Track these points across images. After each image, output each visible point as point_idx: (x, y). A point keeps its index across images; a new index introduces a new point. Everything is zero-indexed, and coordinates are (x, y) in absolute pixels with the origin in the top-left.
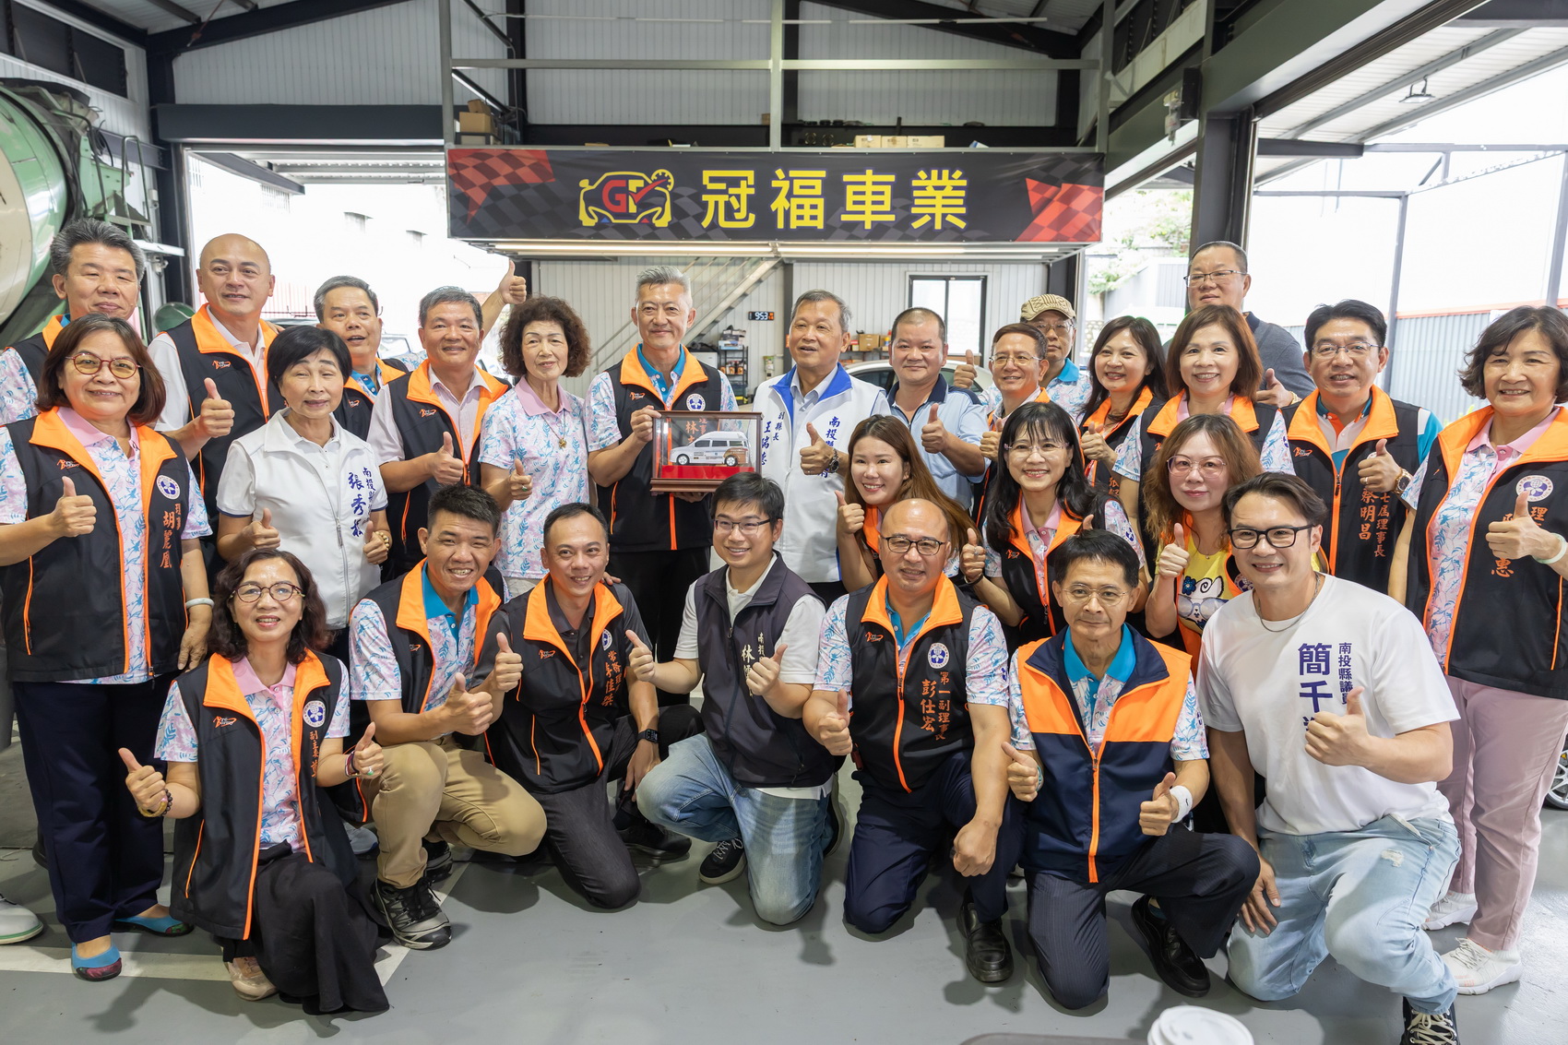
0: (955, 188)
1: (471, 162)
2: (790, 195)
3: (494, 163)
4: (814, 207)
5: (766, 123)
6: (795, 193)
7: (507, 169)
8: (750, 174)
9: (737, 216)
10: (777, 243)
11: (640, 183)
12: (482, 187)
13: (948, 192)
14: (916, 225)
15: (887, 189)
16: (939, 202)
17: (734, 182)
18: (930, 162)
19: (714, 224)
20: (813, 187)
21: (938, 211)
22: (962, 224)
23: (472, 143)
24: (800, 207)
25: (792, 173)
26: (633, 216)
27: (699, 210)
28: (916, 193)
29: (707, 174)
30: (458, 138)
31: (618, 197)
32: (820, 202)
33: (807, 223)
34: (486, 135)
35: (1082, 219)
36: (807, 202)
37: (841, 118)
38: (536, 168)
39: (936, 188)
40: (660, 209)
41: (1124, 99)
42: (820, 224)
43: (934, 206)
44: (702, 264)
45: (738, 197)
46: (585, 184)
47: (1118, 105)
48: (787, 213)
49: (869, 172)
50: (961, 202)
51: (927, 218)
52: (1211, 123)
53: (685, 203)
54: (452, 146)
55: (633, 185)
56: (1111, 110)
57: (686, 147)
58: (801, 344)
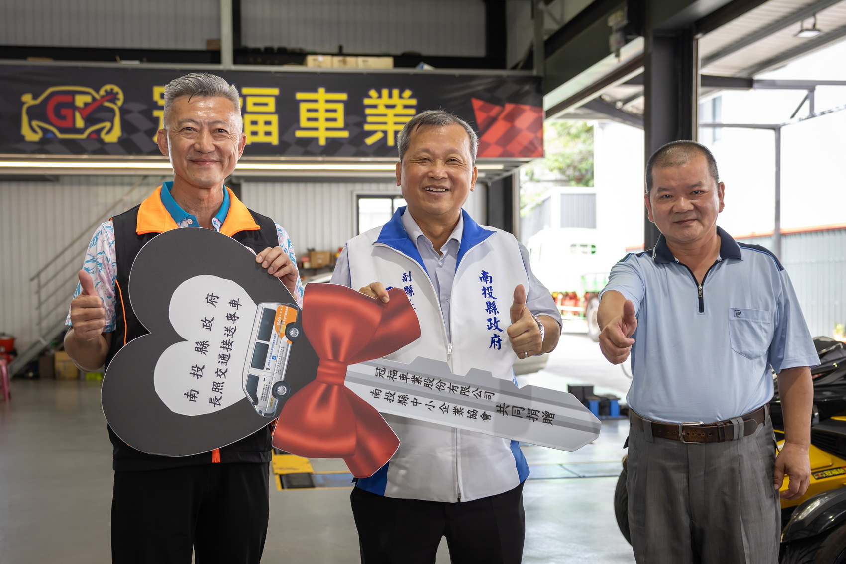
0: (406, 107)
4: (268, 123)
6: (249, 109)
11: (88, 99)
13: (399, 110)
14: (370, 141)
15: (340, 107)
16: (390, 119)
18: (380, 81)
20: (266, 104)
21: (391, 129)
24: (254, 123)
25: (245, 91)
26: (81, 131)
27: (149, 125)
28: (368, 111)
29: (157, 91)
31: (64, 112)
32: (274, 119)
33: (262, 139)
35: (526, 137)
36: (261, 119)
37: (284, 44)
39: (389, 106)
40: (108, 125)
41: (555, 27)
42: (274, 140)
43: (385, 123)
44: (148, 185)
46: (28, 99)
47: (552, 33)
49: (322, 90)
51: (379, 136)
52: (656, 40)
53: (136, 119)
55: (80, 100)
56: (546, 37)
57: (135, 64)
58: (426, 182)
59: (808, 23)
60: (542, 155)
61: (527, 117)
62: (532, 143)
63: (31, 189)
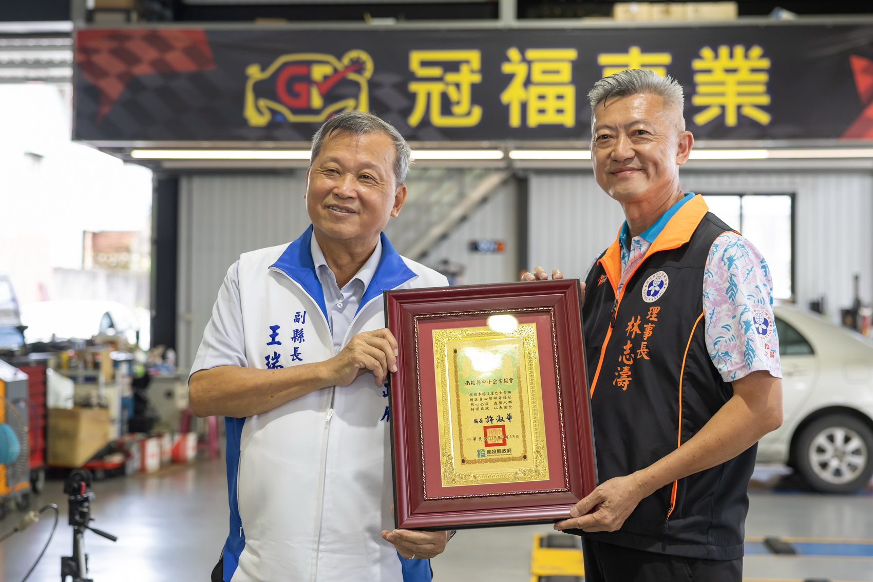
0: (754, 71)
1: (106, 45)
2: (528, 82)
3: (135, 46)
4: (560, 97)
6: (535, 79)
7: (150, 53)
8: (474, 57)
9: (457, 110)
10: (510, 143)
11: (327, 70)
12: (121, 77)
13: (744, 75)
14: (701, 119)
16: (731, 89)
17: (453, 67)
18: (717, 36)
19: (426, 121)
20: (558, 72)
21: (731, 104)
22: (763, 118)
23: (106, 22)
24: (542, 97)
25: (531, 54)
26: (317, 112)
27: (401, 102)
28: (700, 78)
29: (416, 58)
30: (90, 16)
31: (299, 87)
32: (570, 91)
33: (551, 118)
34: (127, 12)
36: (551, 92)
38: (191, 51)
39: (729, 71)
40: (351, 103)
42: (568, 120)
43: (723, 94)
45: (458, 86)
46: (254, 72)
48: (524, 107)
49: (635, 51)
50: (761, 88)
51: (713, 112)
53: (388, 95)
54: (82, 25)
55: (319, 72)
57: (388, 23)
63: (259, 185)
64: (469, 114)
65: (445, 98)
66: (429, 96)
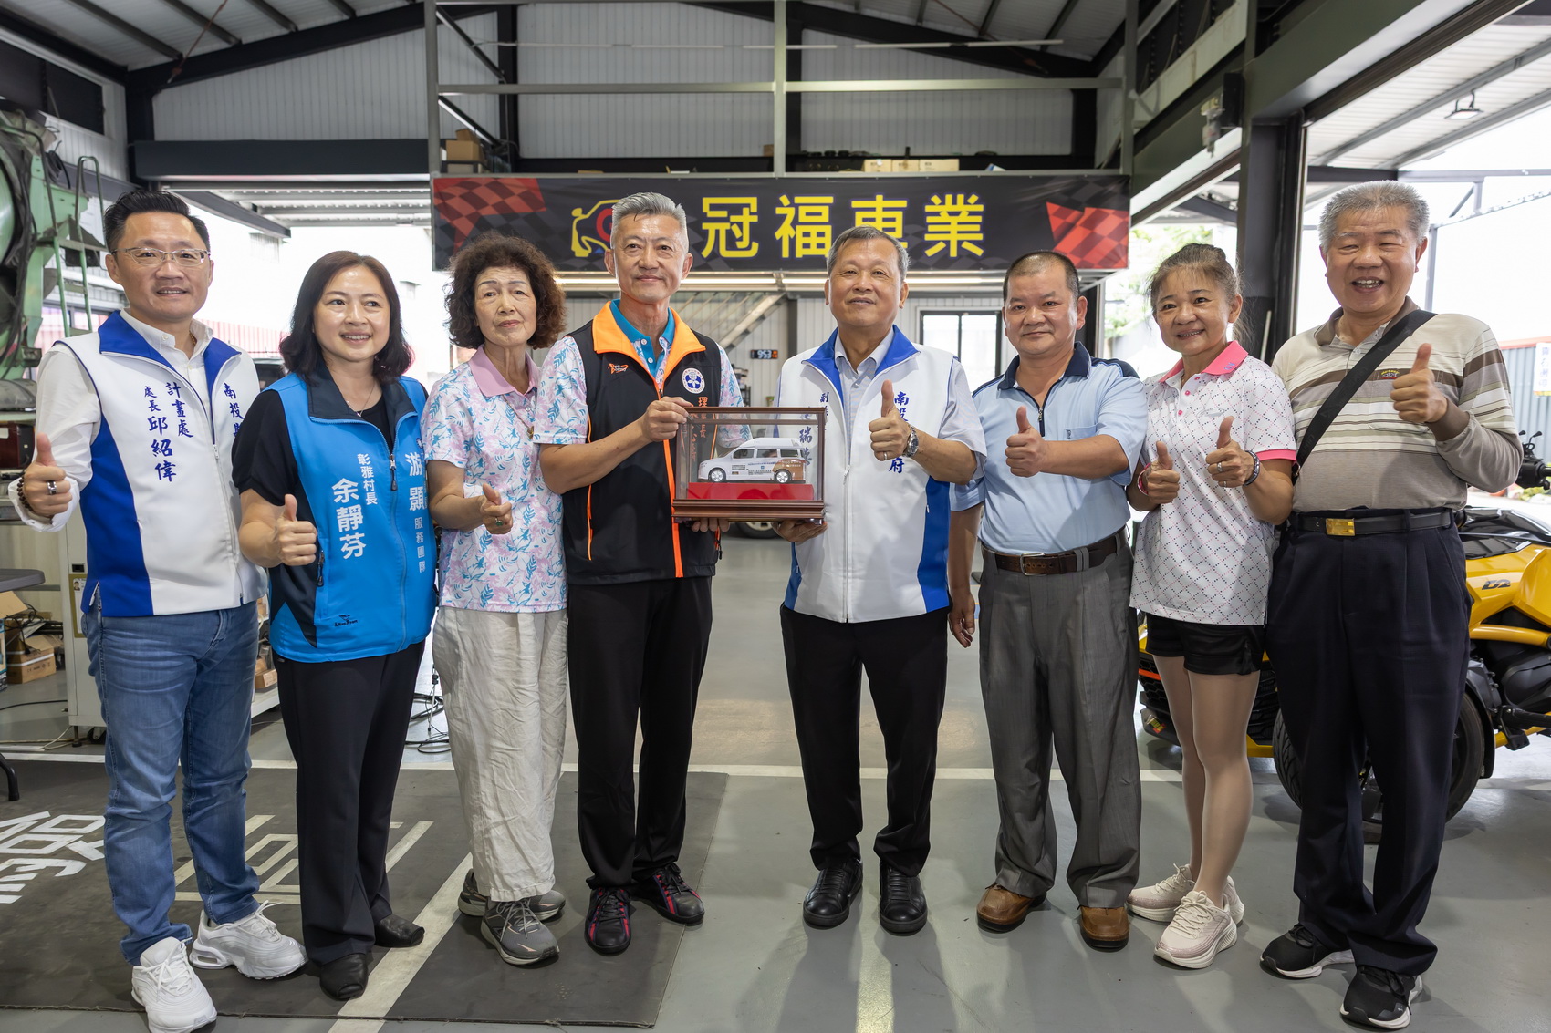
0: (971, 213)
1: (458, 191)
2: (795, 223)
3: (482, 192)
4: (821, 235)
5: (768, 154)
6: (801, 220)
7: (496, 199)
8: (753, 201)
9: (739, 244)
10: (782, 273)
12: (470, 217)
13: (964, 217)
14: (930, 252)
15: (899, 216)
16: (954, 228)
17: (737, 210)
18: (943, 186)
19: (715, 253)
20: (820, 214)
21: (954, 238)
22: (978, 252)
23: (457, 172)
24: (806, 235)
25: (798, 200)
28: (929, 219)
29: (707, 202)
30: (444, 167)
32: (828, 230)
33: (814, 251)
34: (474, 163)
35: (1108, 244)
36: (814, 230)
37: (847, 148)
38: (526, 197)
39: (951, 214)
41: (1149, 118)
43: (949, 232)
44: (702, 301)
45: (740, 225)
46: (578, 214)
47: (1143, 125)
48: (792, 242)
49: (880, 197)
50: (977, 228)
51: (941, 246)
52: (1258, 130)
54: (438, 175)
56: (1136, 131)
57: (685, 174)
58: (852, 296)
59: (1464, 102)
60: (1126, 266)
61: (1111, 221)
62: (1114, 251)
64: (749, 248)
65: (730, 233)
66: (717, 232)
